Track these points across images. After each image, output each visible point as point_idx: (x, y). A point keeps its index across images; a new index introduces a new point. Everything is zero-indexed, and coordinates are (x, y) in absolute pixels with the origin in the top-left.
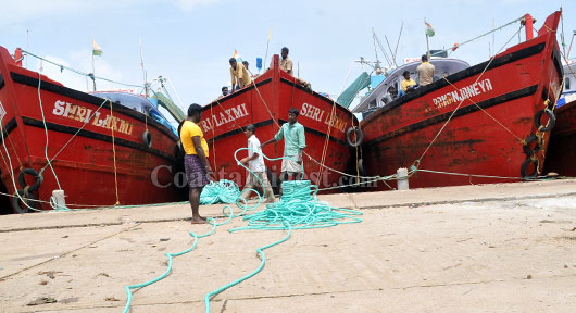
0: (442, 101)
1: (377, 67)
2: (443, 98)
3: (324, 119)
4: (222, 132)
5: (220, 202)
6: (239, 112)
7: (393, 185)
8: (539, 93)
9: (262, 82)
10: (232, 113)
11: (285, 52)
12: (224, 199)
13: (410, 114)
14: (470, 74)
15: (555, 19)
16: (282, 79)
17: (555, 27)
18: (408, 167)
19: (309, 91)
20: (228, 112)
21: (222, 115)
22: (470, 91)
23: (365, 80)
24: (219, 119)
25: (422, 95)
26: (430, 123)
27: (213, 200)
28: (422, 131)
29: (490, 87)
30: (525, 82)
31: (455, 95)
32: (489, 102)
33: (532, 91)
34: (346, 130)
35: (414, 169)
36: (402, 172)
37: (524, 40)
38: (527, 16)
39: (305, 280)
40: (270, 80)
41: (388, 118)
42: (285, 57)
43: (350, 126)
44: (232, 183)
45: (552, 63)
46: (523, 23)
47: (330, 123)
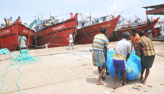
0: (54, 29)
1: (38, 19)
2: (55, 28)
3: (28, 33)
4: (3, 36)
5: (5, 54)
6: (8, 31)
7: (45, 47)
8: (74, 28)
9: (14, 25)
10: (6, 31)
11: (19, 18)
12: (5, 53)
13: (47, 31)
14: (60, 24)
15: (77, 14)
16: (19, 25)
17: (77, 16)
18: (48, 43)
19: (25, 27)
20: (5, 31)
21: (3, 32)
22: (60, 27)
23: (36, 21)
24: (2, 33)
25: (50, 27)
26: (52, 34)
27: (3, 53)
28: (50, 35)
29: (64, 27)
30: (71, 26)
31: (57, 28)
32: (64, 30)
33: (73, 28)
34: (33, 34)
35: (49, 44)
36: (46, 45)
37: (71, 18)
38: (71, 13)
39: (36, 82)
40: (16, 25)
41: (42, 32)
42: (19, 19)
43: (34, 34)
44: (7, 49)
45: (76, 23)
46: (71, 14)
47: (30, 34)
